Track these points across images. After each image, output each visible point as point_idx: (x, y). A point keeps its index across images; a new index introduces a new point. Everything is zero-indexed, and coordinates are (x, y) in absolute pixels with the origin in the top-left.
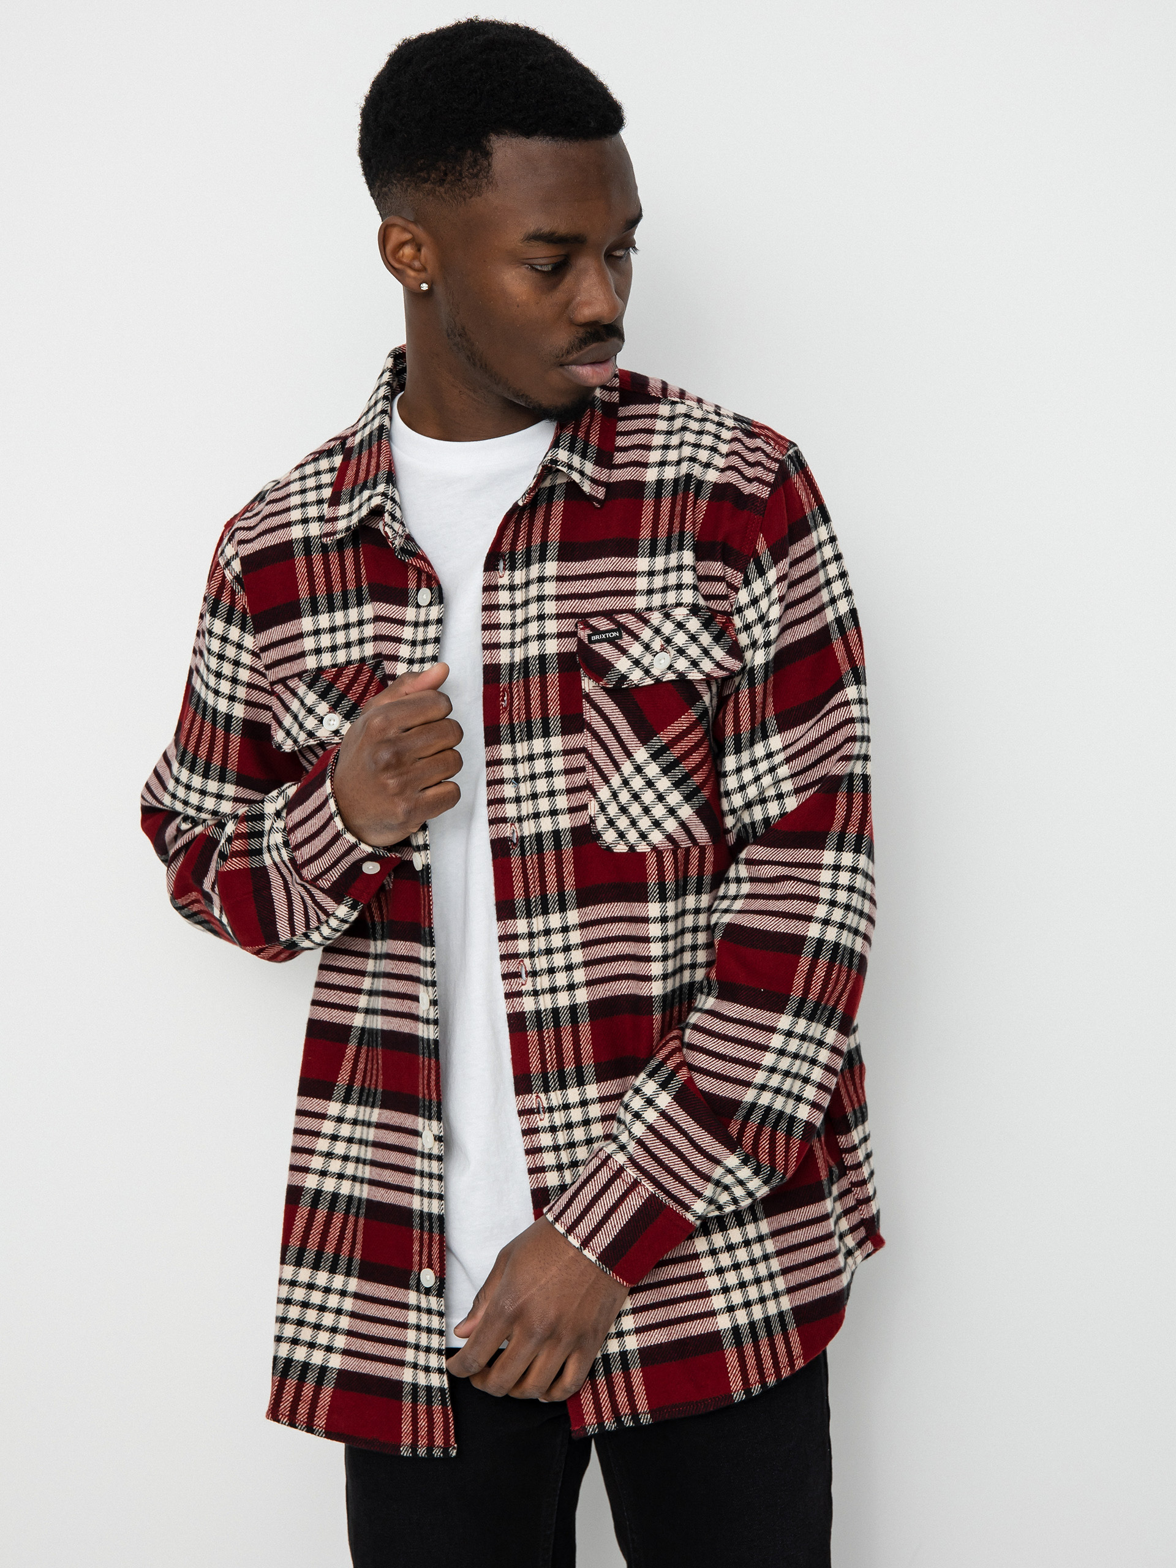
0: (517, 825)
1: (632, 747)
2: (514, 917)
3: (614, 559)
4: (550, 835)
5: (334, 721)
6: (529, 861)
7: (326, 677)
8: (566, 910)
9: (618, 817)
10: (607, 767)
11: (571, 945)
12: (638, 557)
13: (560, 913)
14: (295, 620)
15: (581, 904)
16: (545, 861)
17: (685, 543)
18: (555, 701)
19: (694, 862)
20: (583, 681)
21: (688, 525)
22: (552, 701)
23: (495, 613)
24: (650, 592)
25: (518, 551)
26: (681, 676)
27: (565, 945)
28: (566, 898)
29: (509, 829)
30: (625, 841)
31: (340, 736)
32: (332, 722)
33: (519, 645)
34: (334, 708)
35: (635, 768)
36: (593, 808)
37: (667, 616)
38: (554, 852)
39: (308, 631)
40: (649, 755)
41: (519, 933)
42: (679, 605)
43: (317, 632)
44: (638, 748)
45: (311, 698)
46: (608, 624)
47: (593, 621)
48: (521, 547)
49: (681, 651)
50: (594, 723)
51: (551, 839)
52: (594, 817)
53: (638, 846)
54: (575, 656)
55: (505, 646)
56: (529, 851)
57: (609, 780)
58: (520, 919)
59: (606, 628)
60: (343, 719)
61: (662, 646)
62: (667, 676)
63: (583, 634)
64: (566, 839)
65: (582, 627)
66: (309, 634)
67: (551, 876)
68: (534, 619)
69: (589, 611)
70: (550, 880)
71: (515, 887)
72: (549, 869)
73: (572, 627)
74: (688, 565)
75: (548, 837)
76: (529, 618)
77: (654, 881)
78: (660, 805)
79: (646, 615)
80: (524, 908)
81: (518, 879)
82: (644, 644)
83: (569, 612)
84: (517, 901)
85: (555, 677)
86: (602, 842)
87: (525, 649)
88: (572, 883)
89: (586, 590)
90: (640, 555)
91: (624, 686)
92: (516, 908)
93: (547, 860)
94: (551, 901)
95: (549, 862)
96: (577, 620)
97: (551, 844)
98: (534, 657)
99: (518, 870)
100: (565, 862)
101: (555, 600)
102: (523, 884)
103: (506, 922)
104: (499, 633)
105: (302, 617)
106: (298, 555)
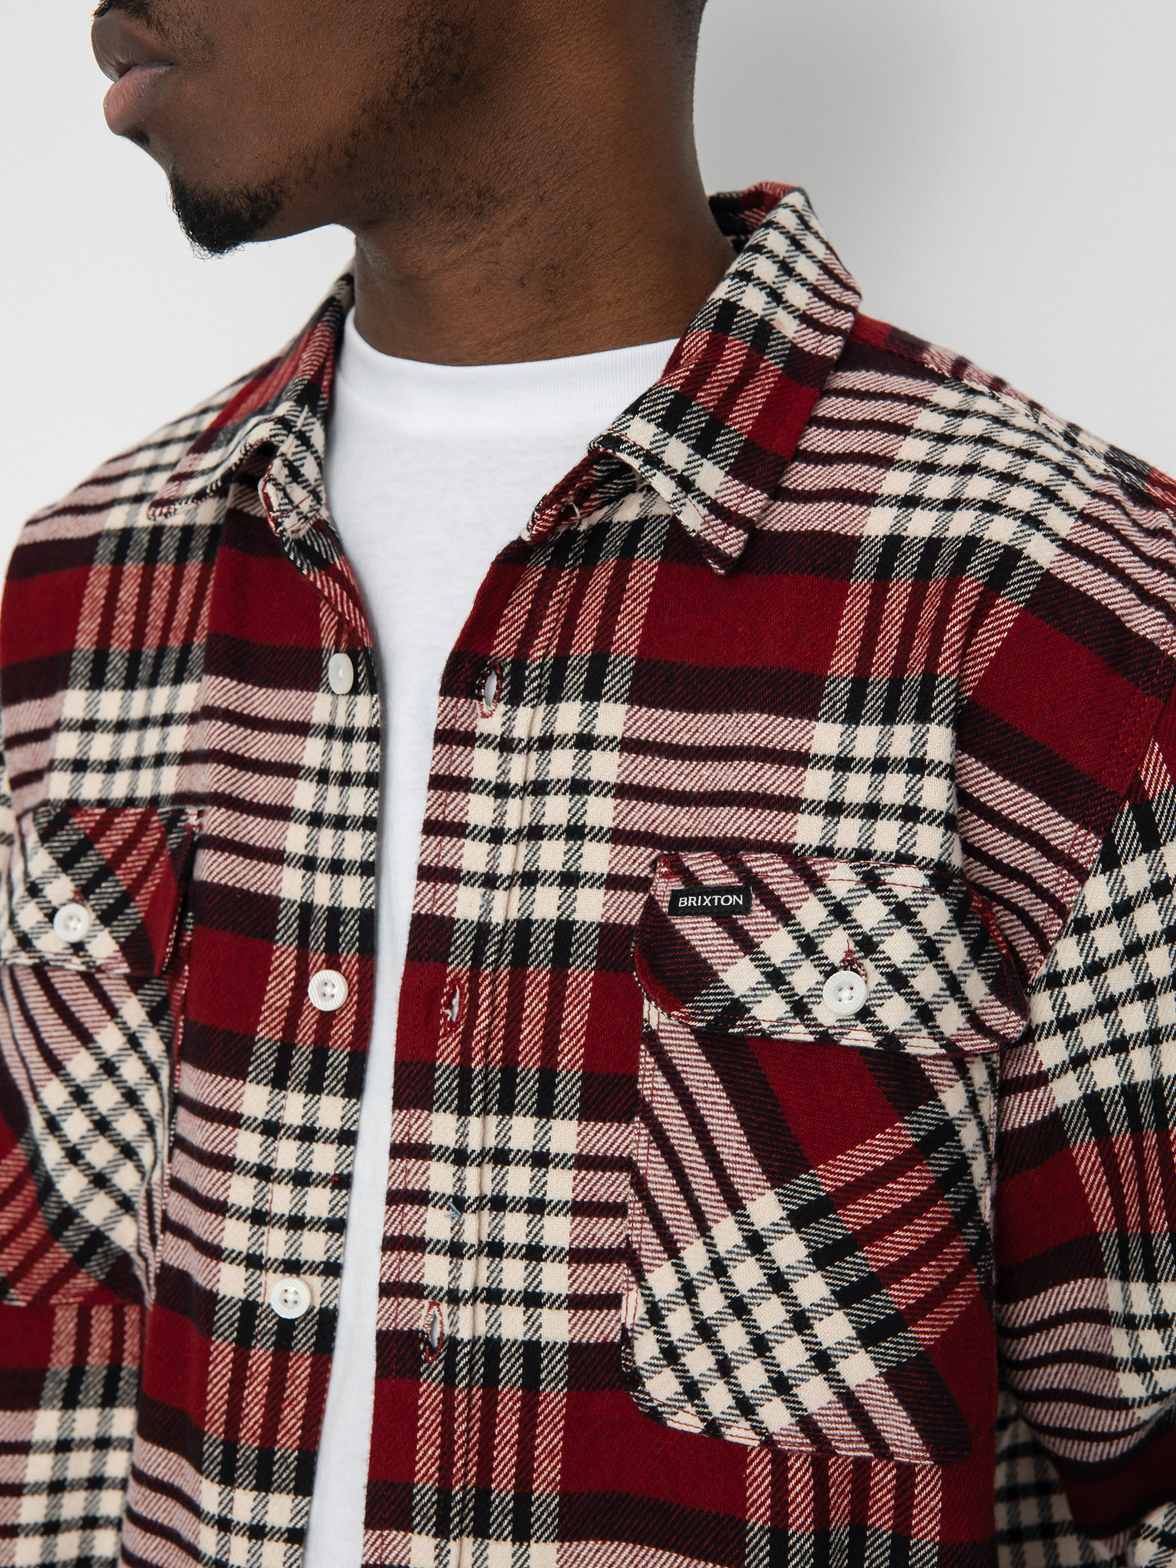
0: (444, 1307)
1: (744, 1185)
2: (405, 1525)
3: (758, 718)
4: (517, 1350)
5: (79, 920)
6: (462, 1401)
7: (80, 824)
8: (528, 1538)
9: (689, 1345)
10: (678, 1217)
12: (818, 720)
13: (514, 1541)
15: (568, 1531)
16: (499, 1409)
17: (934, 704)
18: (576, 1034)
20: (646, 1008)
21: (946, 659)
22: (568, 1034)
23: (458, 798)
24: (834, 809)
25: (533, 662)
26: (891, 1042)
28: (533, 1511)
29: (424, 1312)
30: (697, 1406)
31: (84, 956)
32: (73, 924)
33: (506, 884)
34: (84, 893)
35: (745, 1239)
36: (633, 1308)
37: (872, 882)
38: (520, 1393)
39: (73, 720)
40: (784, 1214)
42: (904, 859)
43: (89, 726)
44: (760, 1190)
45: (43, 863)
46: (723, 872)
47: (692, 861)
48: (542, 652)
49: (898, 980)
50: (659, 1106)
51: (517, 1360)
52: (632, 1330)
53: (729, 1427)
54: (629, 939)
55: (470, 879)
56: (464, 1377)
57: (678, 1250)
58: (420, 1533)
59: (717, 882)
60: (98, 922)
61: (849, 952)
62: (853, 1034)
63: (664, 888)
64: (554, 1369)
65: (663, 870)
66: (70, 727)
67: (507, 1449)
68: (553, 832)
69: (687, 835)
70: (503, 1459)
71: (420, 1454)
72: (505, 1431)
73: (642, 867)
74: (937, 766)
75: (513, 1355)
76: (544, 827)
77: (760, 1523)
78: (797, 1339)
79: (818, 866)
80: (432, 1511)
81: (430, 1436)
82: (802, 936)
83: (642, 830)
84: (419, 1491)
85: (585, 978)
86: (641, 1396)
87: (524, 898)
88: (552, 1475)
89: (688, 784)
90: (824, 713)
91: (736, 1030)
92: (417, 1504)
93: (503, 1408)
94: (497, 1507)
95: (506, 1415)
96: (658, 851)
97: (516, 1371)
98: (544, 920)
99: (433, 1417)
100: (542, 1422)
101: (614, 797)
102: (439, 1451)
103: (385, 1533)
104: (463, 845)
105: (68, 688)
106: (100, 562)
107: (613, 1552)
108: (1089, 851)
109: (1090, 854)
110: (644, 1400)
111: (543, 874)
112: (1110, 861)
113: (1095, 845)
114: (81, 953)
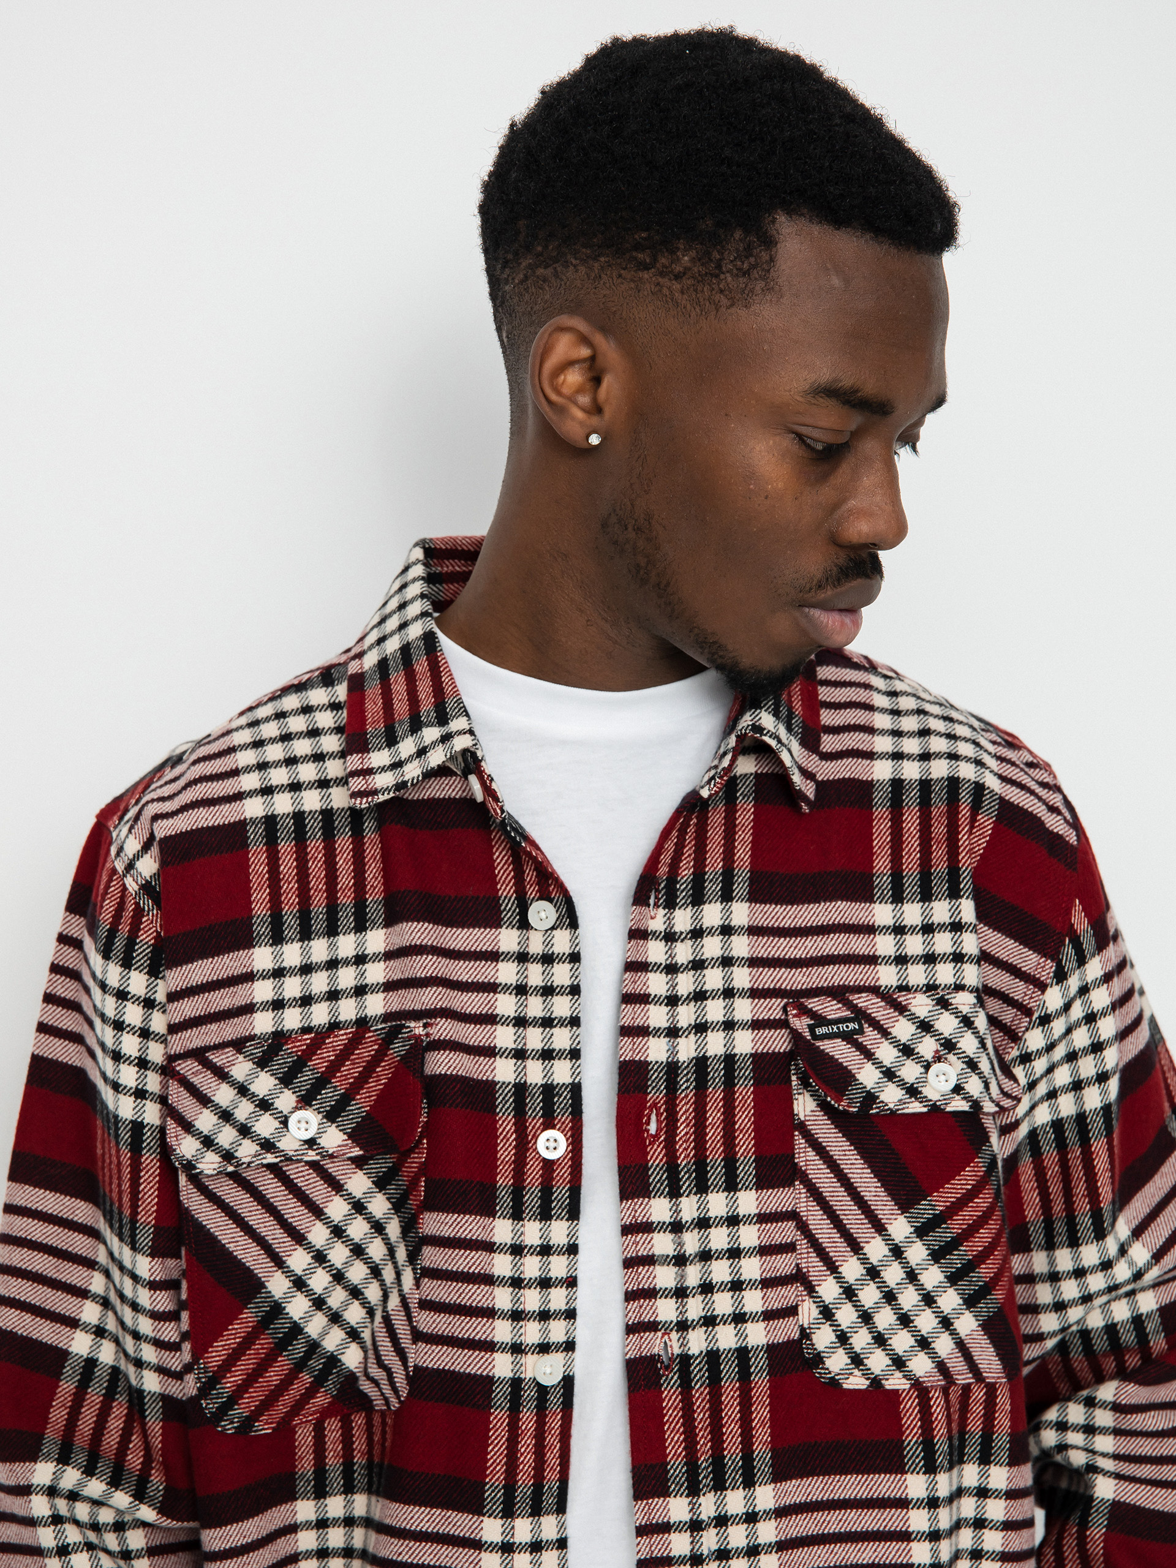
0: (674, 1335)
1: (884, 1215)
2: (664, 1492)
3: (841, 905)
4: (732, 1355)
5: (308, 1122)
6: (695, 1397)
7: (292, 1048)
8: (754, 1484)
9: (855, 1330)
10: (834, 1245)
11: (759, 1545)
12: (875, 902)
13: (744, 1489)
14: (238, 950)
15: (779, 1475)
16: (723, 1399)
17: (959, 887)
18: (747, 1131)
19: (977, 1409)
20: (795, 1102)
22: (741, 1131)
23: (642, 976)
24: (901, 960)
25: (683, 880)
26: (976, 1104)
27: (751, 1545)
28: (755, 1464)
29: (658, 1341)
30: (862, 1370)
31: (317, 1148)
32: (304, 1125)
35: (890, 1250)
36: (808, 1312)
37: (941, 1003)
38: (737, 1385)
39: (264, 970)
40: (912, 1230)
41: (672, 1522)
42: (959, 988)
43: (279, 973)
44: (894, 1217)
45: (264, 1083)
46: (839, 1009)
47: (814, 1004)
48: (686, 872)
49: (971, 1065)
50: (812, 1172)
51: (733, 1362)
52: (810, 1328)
53: (887, 1379)
54: (786, 1059)
55: (657, 1032)
56: (697, 1381)
57: (837, 1267)
58: (675, 1496)
59: (837, 1016)
61: (937, 1052)
62: (952, 1103)
63: (800, 1024)
64: (759, 1363)
65: (795, 1012)
66: (264, 976)
67: (733, 1425)
68: (714, 995)
69: (804, 987)
70: (730, 1433)
71: (669, 1441)
72: (729, 1413)
73: (776, 1012)
74: (969, 926)
75: (730, 1359)
76: (706, 992)
77: (915, 1439)
78: (929, 1311)
79: (901, 998)
80: (683, 1479)
81: (675, 1427)
82: (900, 1045)
83: (771, 987)
84: (672, 1467)
85: (747, 1092)
86: (823, 1371)
87: (699, 1042)
88: (765, 1438)
89: (798, 953)
90: (879, 898)
91: (873, 1111)
92: (671, 1477)
93: (726, 1398)
94: (730, 1466)
95: (729, 1401)
96: (786, 1000)
97: (734, 1370)
98: (716, 1056)
99: (675, 1413)
100: (755, 1402)
101: (749, 967)
102: (683, 1436)
103: (650, 1501)
104: (648, 1010)
105: (254, 947)
106: (255, 845)
107: (809, 1485)
108: (1048, 971)
109: (1049, 974)
110: (825, 1373)
111: (712, 1024)
112: (1061, 976)
113: (1051, 967)
114: (315, 1147)
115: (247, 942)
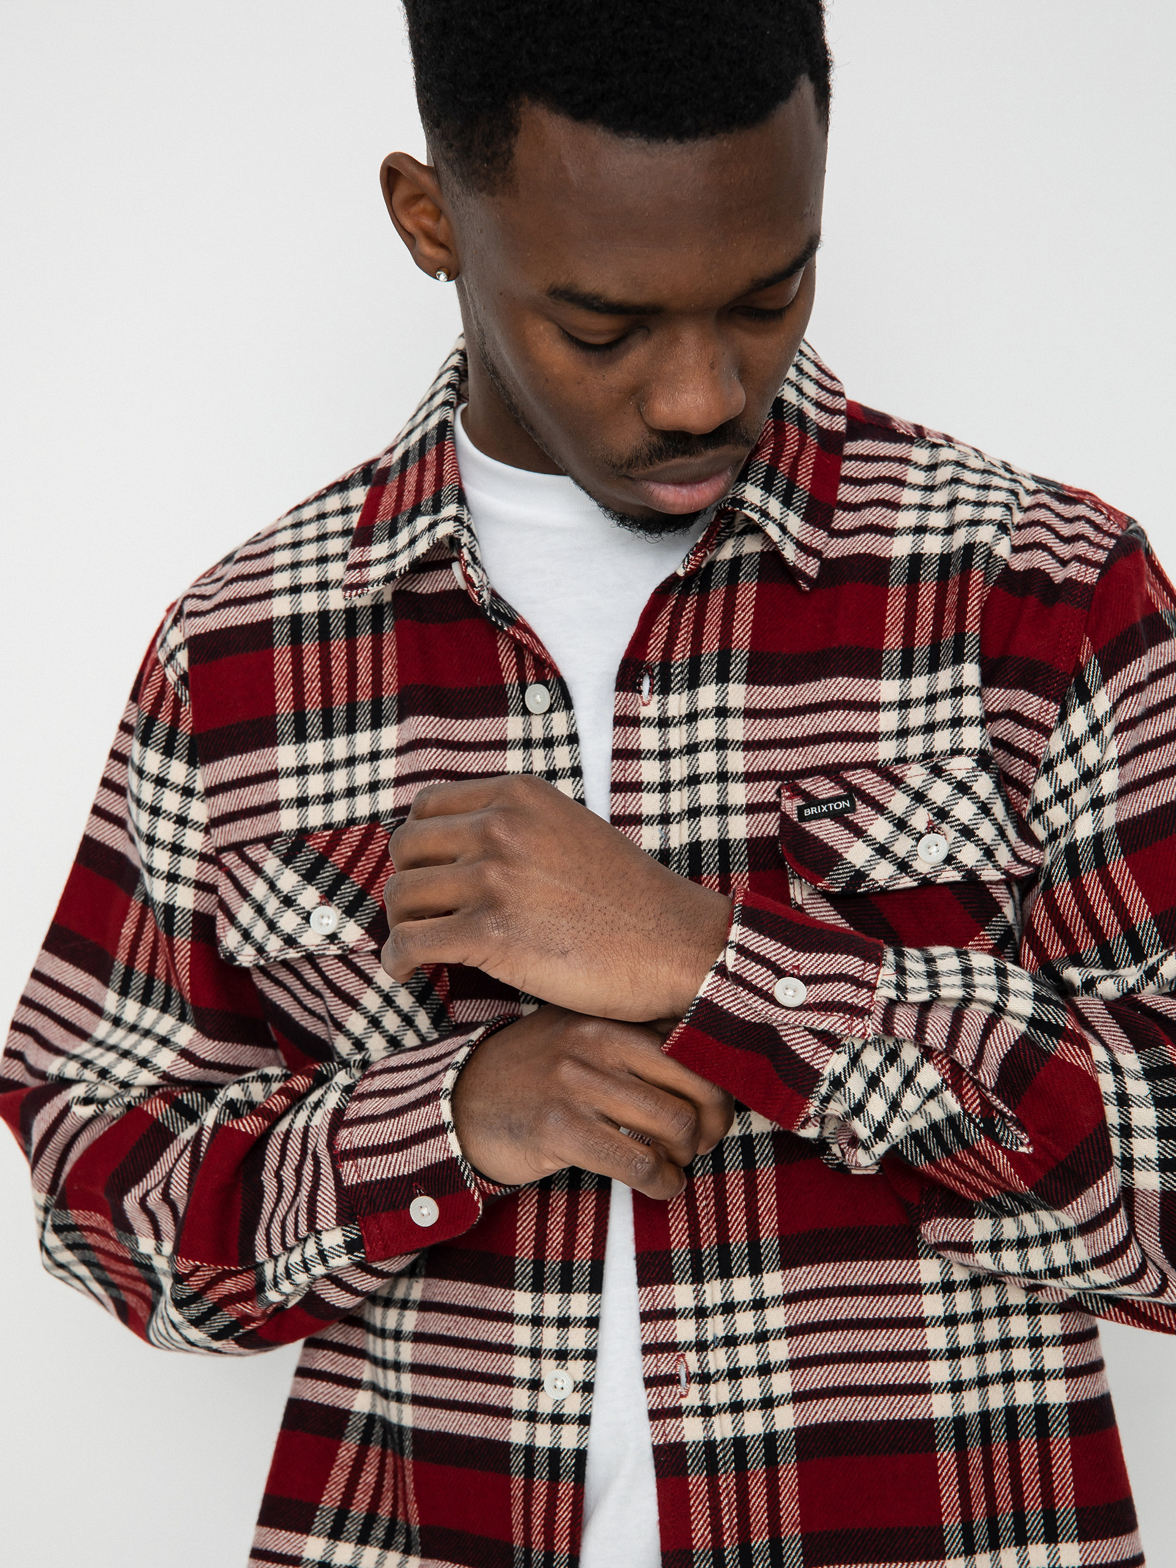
2: (669, 1279)
3: (842, 681)
4: (736, 1143)
5: (329, 918)
6: (700, 1185)
7: (313, 845)
8: (761, 1271)
11: (768, 1331)
12: (882, 677)
13: (751, 1276)
14: (264, 748)
15: (787, 1262)
16: (728, 1187)
17: (965, 651)
20: (791, 886)
23: (633, 764)
24: (903, 733)
25: (676, 662)
26: (970, 875)
27: (759, 1331)
28: (762, 1251)
31: (339, 943)
32: (325, 921)
33: (677, 819)
34: (328, 896)
37: (936, 771)
38: (742, 1173)
39: (288, 768)
41: (677, 1308)
42: (956, 752)
43: (302, 771)
45: (288, 880)
46: (831, 788)
47: (807, 784)
48: (681, 655)
49: (967, 833)
51: (737, 1150)
54: (777, 843)
55: (650, 820)
56: (699, 1169)
58: (680, 1283)
59: (829, 795)
60: (344, 916)
61: (930, 822)
62: (943, 874)
63: (791, 806)
64: (764, 1151)
65: (788, 793)
66: (288, 774)
67: (738, 1213)
68: (707, 778)
69: (799, 768)
70: (736, 1221)
71: (673, 1229)
72: (734, 1201)
73: (770, 795)
74: (971, 689)
75: (733, 1148)
76: (700, 775)
79: (897, 771)
80: (688, 1266)
81: (679, 1215)
82: (895, 819)
83: (765, 769)
84: (676, 1254)
85: (743, 878)
86: (830, 1157)
87: (692, 827)
88: (772, 1225)
89: (795, 733)
90: (886, 674)
91: (862, 890)
92: (675, 1264)
93: (731, 1185)
94: (736, 1254)
95: (734, 1189)
96: (780, 783)
97: (737, 1158)
98: (710, 840)
99: (679, 1201)
100: (761, 1189)
101: (743, 750)
102: (687, 1224)
103: (654, 1288)
104: (641, 798)
105: (278, 745)
106: (280, 644)
107: (820, 1271)
110: (832, 1159)
111: (705, 808)
114: (336, 942)
115: (270, 740)
